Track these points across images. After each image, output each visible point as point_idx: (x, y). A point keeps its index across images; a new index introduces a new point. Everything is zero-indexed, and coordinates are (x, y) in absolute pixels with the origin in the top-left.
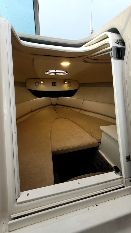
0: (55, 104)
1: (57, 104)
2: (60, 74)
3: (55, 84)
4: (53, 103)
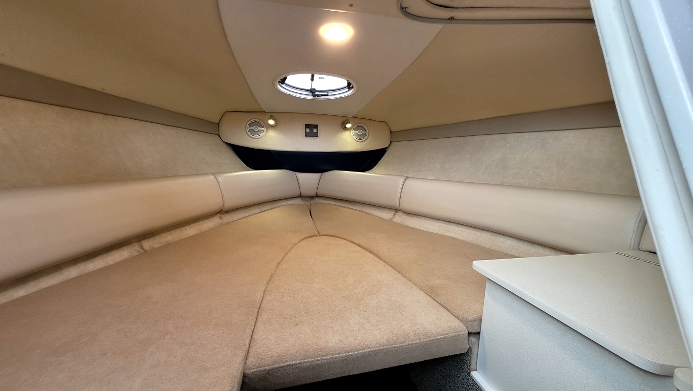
0: (313, 193)
1: (317, 196)
2: (327, 95)
3: (314, 129)
4: (305, 192)
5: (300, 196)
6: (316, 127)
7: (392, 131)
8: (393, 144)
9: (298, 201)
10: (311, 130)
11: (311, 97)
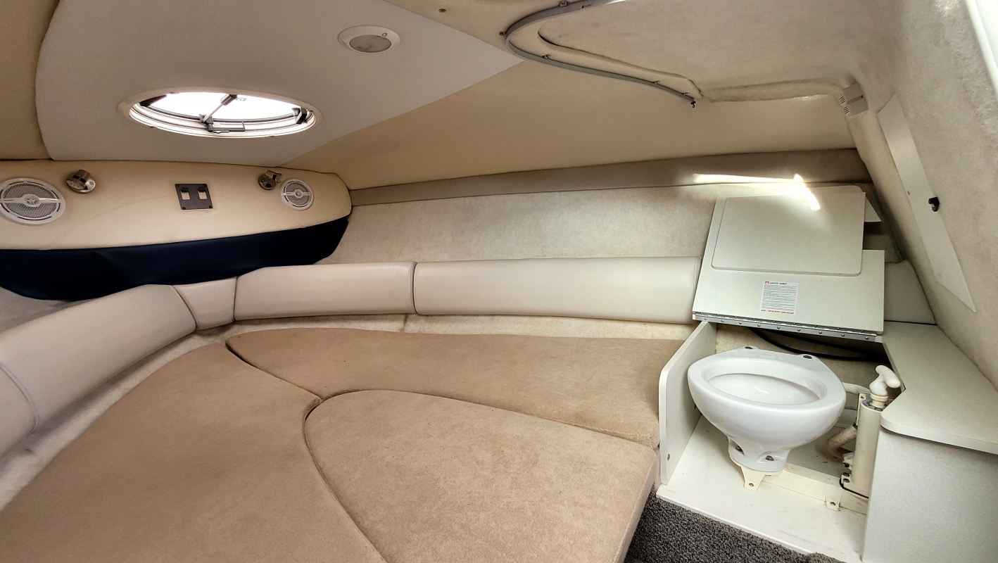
0: (227, 318)
1: (236, 322)
2: (243, 130)
3: (200, 194)
4: (206, 319)
5: (198, 331)
6: (204, 188)
7: (352, 187)
8: (356, 208)
9: (196, 342)
10: (194, 196)
11: (202, 133)
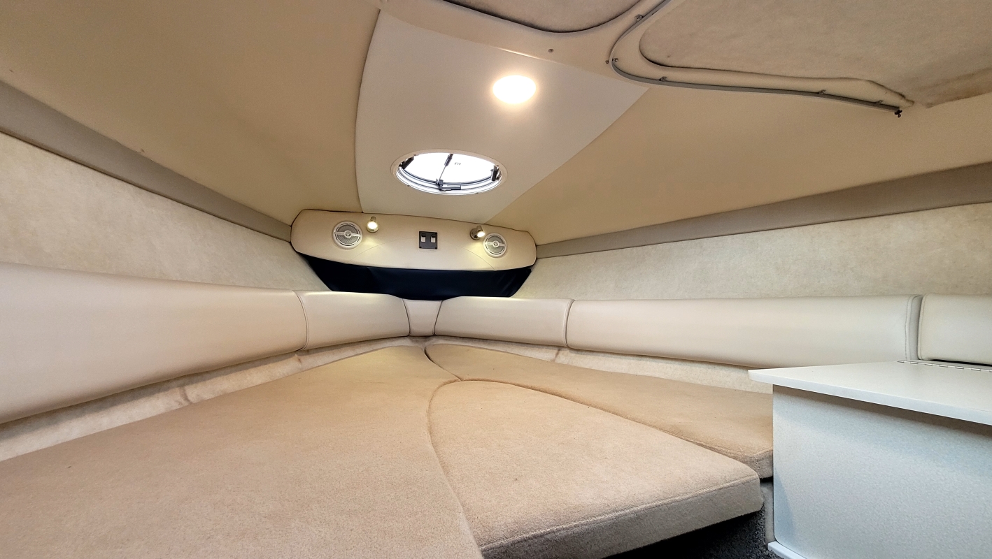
0: (429, 331)
1: (435, 335)
2: (460, 189)
3: (432, 241)
4: (417, 329)
5: (410, 336)
6: (435, 235)
7: (538, 243)
8: (540, 261)
9: (407, 342)
10: (428, 240)
11: (436, 191)
